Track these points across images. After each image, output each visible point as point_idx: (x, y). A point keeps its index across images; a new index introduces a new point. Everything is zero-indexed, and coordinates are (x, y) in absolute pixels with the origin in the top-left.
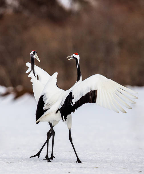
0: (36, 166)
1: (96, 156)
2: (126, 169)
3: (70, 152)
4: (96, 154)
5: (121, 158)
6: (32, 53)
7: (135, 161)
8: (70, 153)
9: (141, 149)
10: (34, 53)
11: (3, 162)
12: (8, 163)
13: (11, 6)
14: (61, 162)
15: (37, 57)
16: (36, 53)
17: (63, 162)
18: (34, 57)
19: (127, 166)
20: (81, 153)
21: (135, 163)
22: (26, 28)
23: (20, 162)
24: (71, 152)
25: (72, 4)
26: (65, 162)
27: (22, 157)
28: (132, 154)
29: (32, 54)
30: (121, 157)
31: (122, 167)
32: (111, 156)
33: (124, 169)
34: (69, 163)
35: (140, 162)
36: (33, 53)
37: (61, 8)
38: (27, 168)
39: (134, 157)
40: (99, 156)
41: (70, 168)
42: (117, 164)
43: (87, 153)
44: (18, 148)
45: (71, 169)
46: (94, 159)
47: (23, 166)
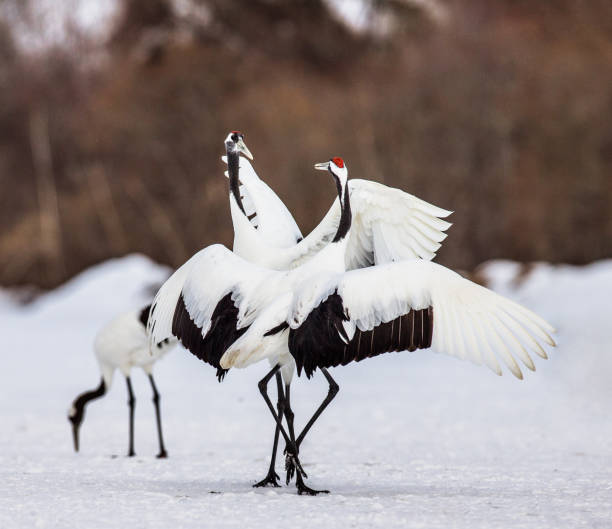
0: (265, 507)
1: (444, 477)
2: (537, 515)
3: (367, 464)
4: (447, 470)
5: (520, 483)
6: (229, 139)
7: (566, 492)
8: (368, 468)
9: (582, 454)
10: (235, 138)
11: (165, 495)
12: (179, 499)
13: (188, 21)
14: (340, 496)
15: (244, 145)
16: (240, 138)
17: (344, 495)
18: (236, 149)
19: (538, 508)
20: (399, 469)
21: (563, 496)
22: (232, 89)
23: (217, 497)
24: (370, 465)
25: (370, 17)
26: (351, 495)
27: (222, 480)
28: (556, 470)
29: (229, 143)
30: (522, 479)
31: (523, 509)
32: (491, 477)
33: (529, 515)
34: (362, 499)
35: (579, 494)
36: (232, 138)
37: (340, 30)
38: (238, 512)
39: (559, 480)
40: (453, 478)
41: (367, 513)
42: (509, 500)
43: (418, 469)
44: (211, 454)
45: (370, 516)
46: (438, 486)
47: (225, 509)
